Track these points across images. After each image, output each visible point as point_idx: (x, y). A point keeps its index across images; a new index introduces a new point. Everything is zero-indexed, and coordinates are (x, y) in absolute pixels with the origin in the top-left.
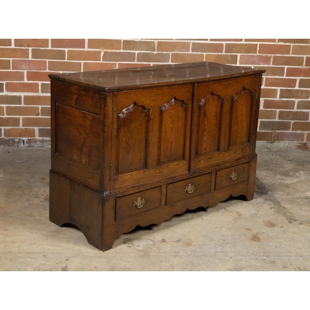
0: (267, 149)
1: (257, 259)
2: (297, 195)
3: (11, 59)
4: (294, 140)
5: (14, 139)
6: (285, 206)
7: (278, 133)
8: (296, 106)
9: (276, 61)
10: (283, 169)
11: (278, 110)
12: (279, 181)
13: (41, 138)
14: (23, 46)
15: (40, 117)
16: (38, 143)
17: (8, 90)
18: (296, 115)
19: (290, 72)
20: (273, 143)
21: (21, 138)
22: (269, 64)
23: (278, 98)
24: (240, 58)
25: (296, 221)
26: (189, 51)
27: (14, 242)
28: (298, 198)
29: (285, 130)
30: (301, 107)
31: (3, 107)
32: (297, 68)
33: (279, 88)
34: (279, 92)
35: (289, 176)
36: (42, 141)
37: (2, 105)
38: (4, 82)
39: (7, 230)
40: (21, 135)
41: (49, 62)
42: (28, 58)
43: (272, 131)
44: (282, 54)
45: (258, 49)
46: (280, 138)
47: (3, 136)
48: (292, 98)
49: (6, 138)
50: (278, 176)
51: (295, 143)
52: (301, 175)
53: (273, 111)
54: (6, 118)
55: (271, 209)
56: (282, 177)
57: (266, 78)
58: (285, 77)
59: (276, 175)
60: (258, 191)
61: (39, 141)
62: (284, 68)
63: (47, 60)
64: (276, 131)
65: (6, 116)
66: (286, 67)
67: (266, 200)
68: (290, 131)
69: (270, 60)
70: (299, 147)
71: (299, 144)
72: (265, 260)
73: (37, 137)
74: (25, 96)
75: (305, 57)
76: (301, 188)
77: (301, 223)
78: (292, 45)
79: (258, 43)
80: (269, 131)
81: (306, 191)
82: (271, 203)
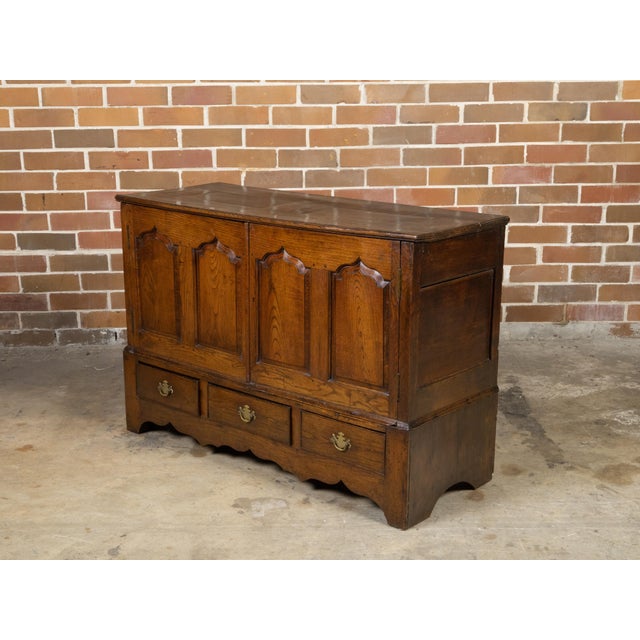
0: (555, 336)
1: (464, 531)
2: (583, 418)
3: (85, 192)
4: (604, 320)
5: (98, 332)
6: (552, 438)
7: (574, 307)
8: (604, 257)
9: (561, 174)
10: (574, 372)
11: (570, 266)
12: (558, 394)
14: (104, 168)
17: (83, 245)
18: (604, 274)
19: (589, 195)
20: (565, 324)
21: (111, 329)
22: (548, 182)
23: (568, 243)
24: (493, 173)
25: (562, 463)
26: (398, 164)
27: (42, 507)
28: (587, 423)
29: (586, 300)
30: (614, 257)
31: (77, 276)
32: (602, 187)
33: (570, 225)
34: (569, 231)
35: (581, 383)
37: (75, 273)
38: (76, 232)
39: (39, 486)
40: (110, 324)
42: (115, 188)
43: (561, 304)
44: (571, 162)
45: (525, 154)
46: (577, 315)
47: (79, 327)
48: (594, 241)
49: (84, 329)
50: (560, 385)
51: (606, 325)
52: (604, 382)
53: (560, 266)
54: (84, 294)
55: (523, 443)
56: (566, 386)
57: (545, 207)
58: (579, 204)
59: (555, 382)
62: (577, 187)
64: (569, 303)
65: (82, 291)
66: (580, 185)
67: (521, 427)
68: (597, 302)
69: (550, 174)
70: (614, 332)
71: (614, 326)
72: (478, 533)
74: (112, 256)
75: (614, 165)
76: (595, 404)
77: (571, 468)
78: (589, 144)
79: (525, 144)
80: (557, 304)
81: (603, 410)
82: (527, 432)
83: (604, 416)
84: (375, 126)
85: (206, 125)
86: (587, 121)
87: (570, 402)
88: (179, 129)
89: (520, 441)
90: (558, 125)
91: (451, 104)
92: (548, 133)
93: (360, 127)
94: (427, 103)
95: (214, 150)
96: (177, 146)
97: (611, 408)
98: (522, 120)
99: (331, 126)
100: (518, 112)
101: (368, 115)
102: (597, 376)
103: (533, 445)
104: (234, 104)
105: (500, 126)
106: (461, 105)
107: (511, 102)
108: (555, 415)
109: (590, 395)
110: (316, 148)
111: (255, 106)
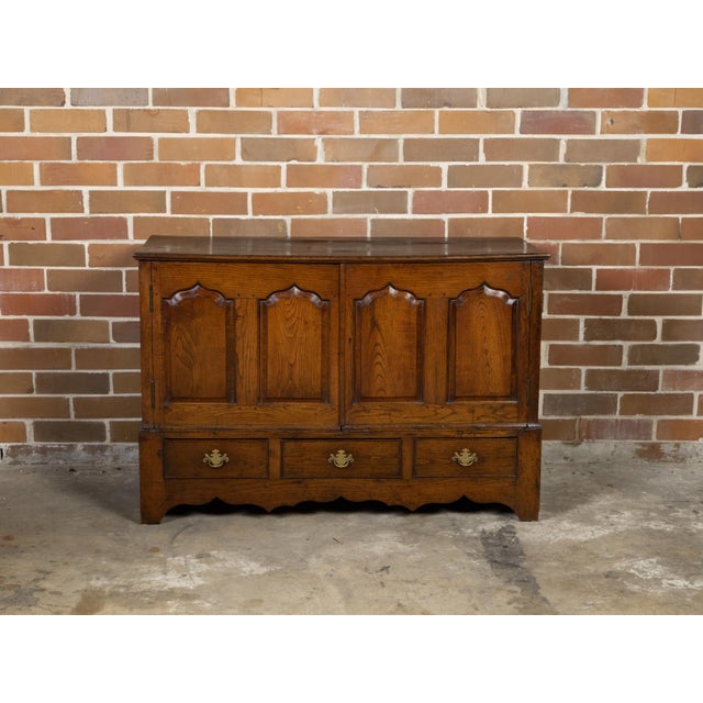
0: (566, 458)
2: (591, 569)
4: (627, 438)
6: (547, 597)
7: (589, 422)
8: (625, 358)
9: (571, 254)
11: (584, 369)
12: (561, 536)
13: (40, 444)
15: (35, 395)
16: (34, 454)
18: (627, 380)
19: (605, 281)
20: (578, 444)
22: (555, 264)
23: (581, 341)
28: (590, 576)
29: (605, 413)
30: (638, 360)
32: (622, 270)
33: (582, 318)
34: (582, 325)
35: (592, 523)
36: (43, 451)
41: (49, 272)
42: (3, 264)
43: (573, 418)
44: (583, 238)
45: (526, 228)
46: (593, 432)
48: (613, 339)
50: (565, 524)
51: (630, 445)
52: (623, 521)
53: (571, 370)
55: (509, 603)
56: (575, 526)
57: (550, 295)
58: (593, 292)
59: (560, 522)
60: (499, 560)
61: (37, 452)
62: (591, 270)
63: (45, 269)
64: (583, 417)
66: (595, 268)
67: (509, 581)
68: (618, 416)
69: (556, 254)
70: (641, 454)
71: (639, 447)
73: (31, 442)
75: (637, 243)
76: (607, 550)
78: (605, 217)
79: (525, 216)
80: (567, 418)
81: (618, 558)
82: (515, 588)
83: (618, 566)
84: (336, 190)
85: (121, 186)
86: (603, 187)
87: (575, 548)
88: (86, 190)
89: (505, 600)
90: (566, 192)
91: (432, 164)
92: (554, 202)
93: (317, 191)
94: (401, 162)
95: (130, 217)
96: (82, 211)
97: (628, 556)
98: (520, 186)
99: (279, 190)
100: (514, 176)
101: (327, 176)
102: (614, 512)
103: (521, 606)
104: (156, 160)
105: (494, 192)
106: (444, 166)
107: (507, 163)
108: (554, 564)
109: (603, 538)
110: (261, 217)
111: (183, 163)
